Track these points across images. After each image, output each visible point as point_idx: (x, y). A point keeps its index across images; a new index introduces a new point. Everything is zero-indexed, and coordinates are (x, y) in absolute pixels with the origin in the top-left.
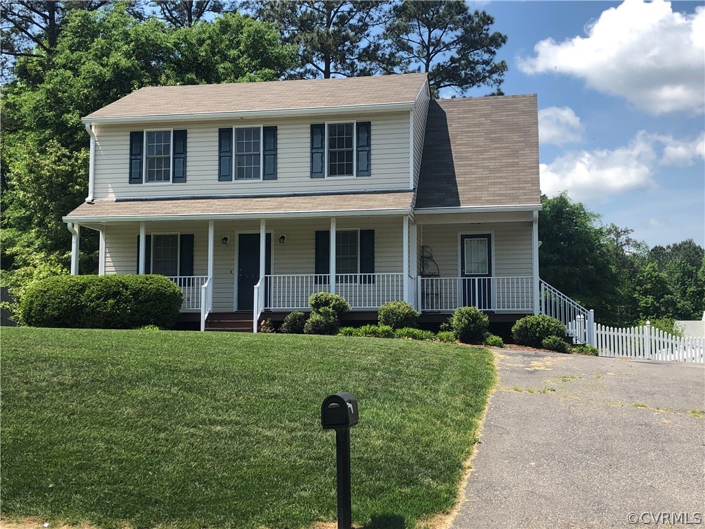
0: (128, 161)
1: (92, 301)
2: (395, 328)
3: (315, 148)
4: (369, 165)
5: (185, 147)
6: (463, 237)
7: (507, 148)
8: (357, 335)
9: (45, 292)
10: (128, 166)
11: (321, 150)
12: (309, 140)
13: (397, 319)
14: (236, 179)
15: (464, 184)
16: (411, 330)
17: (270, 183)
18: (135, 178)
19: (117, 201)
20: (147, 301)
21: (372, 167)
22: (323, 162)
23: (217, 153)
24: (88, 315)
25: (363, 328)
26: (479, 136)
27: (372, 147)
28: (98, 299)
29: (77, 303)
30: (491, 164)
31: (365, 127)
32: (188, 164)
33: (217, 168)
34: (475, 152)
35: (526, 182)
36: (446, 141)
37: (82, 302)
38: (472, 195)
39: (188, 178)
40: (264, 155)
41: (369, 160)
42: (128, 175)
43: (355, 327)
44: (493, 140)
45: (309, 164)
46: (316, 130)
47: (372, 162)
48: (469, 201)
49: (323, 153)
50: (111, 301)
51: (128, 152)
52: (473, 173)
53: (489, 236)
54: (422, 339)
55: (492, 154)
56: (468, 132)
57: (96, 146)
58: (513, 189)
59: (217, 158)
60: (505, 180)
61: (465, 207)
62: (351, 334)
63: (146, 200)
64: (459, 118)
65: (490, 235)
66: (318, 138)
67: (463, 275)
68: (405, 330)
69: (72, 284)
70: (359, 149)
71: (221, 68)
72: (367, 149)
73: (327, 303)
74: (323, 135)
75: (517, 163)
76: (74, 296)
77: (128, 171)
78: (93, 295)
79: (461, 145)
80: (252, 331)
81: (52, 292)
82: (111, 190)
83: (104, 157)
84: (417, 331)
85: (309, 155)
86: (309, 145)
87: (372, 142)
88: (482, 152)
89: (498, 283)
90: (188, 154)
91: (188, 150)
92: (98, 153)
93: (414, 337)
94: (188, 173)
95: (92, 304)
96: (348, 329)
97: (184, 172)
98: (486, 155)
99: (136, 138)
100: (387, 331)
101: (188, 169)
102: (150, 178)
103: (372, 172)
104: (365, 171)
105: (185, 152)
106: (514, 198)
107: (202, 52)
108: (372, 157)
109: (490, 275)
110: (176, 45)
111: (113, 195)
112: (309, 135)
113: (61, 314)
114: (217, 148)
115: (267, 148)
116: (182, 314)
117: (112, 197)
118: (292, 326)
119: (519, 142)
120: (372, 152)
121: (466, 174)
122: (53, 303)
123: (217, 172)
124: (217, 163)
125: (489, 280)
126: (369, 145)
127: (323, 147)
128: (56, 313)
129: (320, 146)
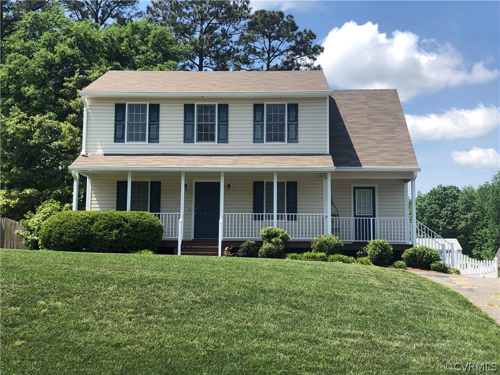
0: (114, 125)
1: (100, 231)
2: (328, 254)
3: (257, 121)
4: (297, 135)
5: (158, 117)
6: (355, 188)
7: (385, 126)
8: (300, 259)
9: (62, 224)
10: (113, 129)
11: (261, 123)
12: (252, 115)
13: (329, 247)
14: (197, 142)
15: (361, 150)
16: (341, 256)
17: (223, 146)
18: (119, 138)
19: (105, 155)
20: (143, 231)
21: (299, 136)
22: (262, 131)
23: (183, 122)
24: (96, 242)
25: (305, 254)
26: (363, 117)
27: (299, 122)
28: (105, 230)
29: (88, 232)
30: (377, 137)
31: (294, 108)
32: (160, 129)
33: (183, 133)
34: (363, 128)
35: (405, 151)
36: (341, 120)
37: (92, 231)
38: (369, 159)
39: (160, 140)
40: (219, 125)
41: (297, 131)
42: (113, 136)
43: (299, 253)
44: (373, 120)
45: (252, 133)
46: (258, 108)
47: (299, 133)
48: (368, 163)
49: (263, 125)
50: (116, 231)
51: (114, 118)
52: (365, 143)
53: (373, 189)
54: (349, 263)
55: (375, 130)
56: (354, 114)
57: (88, 113)
58: (396, 155)
59: (183, 126)
60: (389, 149)
61: (365, 167)
62: (296, 258)
63: (128, 155)
64: (345, 104)
65: (374, 187)
66: (259, 114)
67: (355, 216)
68: (337, 256)
69: (83, 217)
70: (290, 123)
71: (137, 59)
72: (295, 123)
73: (276, 235)
74: (263, 112)
75: (395, 137)
76: (86, 227)
77: (113, 132)
78: (101, 226)
79: (351, 123)
80: (217, 255)
81: (68, 223)
82: (99, 147)
83: (94, 122)
84: (345, 257)
85: (252, 126)
86: (252, 119)
87: (299, 119)
88: (368, 129)
89: (380, 222)
90: (160, 122)
91: (160, 119)
92: (90, 118)
93: (344, 261)
94: (160, 136)
95: (101, 234)
96: (293, 255)
97: (158, 135)
98: (371, 131)
99: (120, 108)
100: (324, 257)
101: (160, 133)
102: (130, 139)
103: (299, 140)
104: (294, 139)
105: (158, 120)
106: (399, 162)
107: (123, 46)
108: (299, 129)
109: (374, 216)
110: (105, 40)
111: (101, 150)
112: (253, 112)
113: (75, 240)
114: (183, 119)
115: (221, 120)
116: (164, 241)
117: (100, 152)
118: (247, 251)
119: (392, 122)
120: (299, 126)
121: (360, 143)
122: (69, 232)
123: (183, 136)
124: (183, 129)
125: (374, 220)
126: (297, 120)
127: (263, 121)
128: (72, 240)
129: (260, 120)
